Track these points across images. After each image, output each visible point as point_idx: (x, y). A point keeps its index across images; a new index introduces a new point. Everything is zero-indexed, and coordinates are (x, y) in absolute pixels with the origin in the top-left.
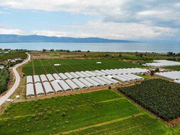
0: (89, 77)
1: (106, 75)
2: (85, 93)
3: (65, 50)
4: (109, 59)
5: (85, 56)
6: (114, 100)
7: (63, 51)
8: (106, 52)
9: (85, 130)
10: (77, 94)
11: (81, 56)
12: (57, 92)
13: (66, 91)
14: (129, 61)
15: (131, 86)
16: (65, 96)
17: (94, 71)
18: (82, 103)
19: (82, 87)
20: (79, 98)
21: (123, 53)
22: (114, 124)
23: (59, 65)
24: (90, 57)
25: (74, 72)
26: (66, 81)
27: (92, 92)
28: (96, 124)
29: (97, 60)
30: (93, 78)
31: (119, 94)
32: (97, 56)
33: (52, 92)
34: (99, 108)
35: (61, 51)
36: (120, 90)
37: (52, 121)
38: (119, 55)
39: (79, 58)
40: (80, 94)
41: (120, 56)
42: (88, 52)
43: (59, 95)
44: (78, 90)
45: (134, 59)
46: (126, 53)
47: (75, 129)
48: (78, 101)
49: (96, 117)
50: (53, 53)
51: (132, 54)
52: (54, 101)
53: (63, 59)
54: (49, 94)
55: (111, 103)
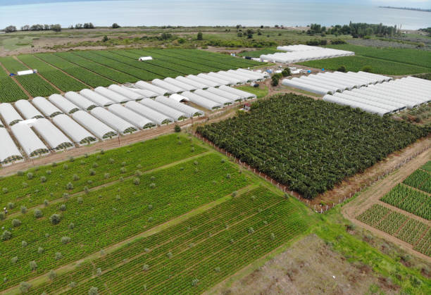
0: (121, 103)
1: (167, 95)
2: (112, 148)
3: (46, 26)
4: (172, 48)
5: (106, 39)
6: (190, 159)
7: (42, 30)
8: (164, 28)
9: (118, 251)
10: (89, 154)
11: (96, 39)
12: (32, 155)
13: (57, 151)
14: (222, 49)
15: (227, 121)
16: (55, 165)
17: (132, 85)
18: (105, 178)
19: (101, 135)
20: (95, 167)
21: (208, 30)
22: (191, 222)
23: (30, 72)
24: (119, 42)
25: (78, 90)
26: (55, 119)
27: (130, 146)
28: (144, 230)
29: (140, 52)
30: (132, 104)
31: (200, 143)
32: (141, 39)
33: (18, 158)
34: (152, 187)
35: (35, 28)
36: (202, 133)
37: (23, 242)
38: (196, 34)
39: (89, 48)
40: (97, 154)
41: (200, 37)
42: (115, 26)
43: (39, 162)
44: (91, 143)
45: (232, 46)
46: (214, 27)
47: (90, 252)
48: (92, 174)
49: (145, 212)
50: (13, 36)
51: (227, 30)
52: (24, 183)
53: (42, 53)
54: (9, 164)
55: (181, 169)
